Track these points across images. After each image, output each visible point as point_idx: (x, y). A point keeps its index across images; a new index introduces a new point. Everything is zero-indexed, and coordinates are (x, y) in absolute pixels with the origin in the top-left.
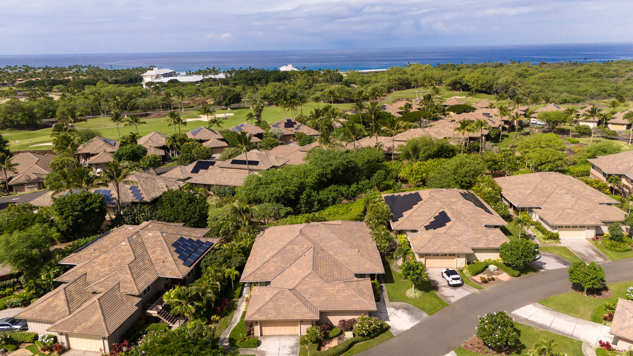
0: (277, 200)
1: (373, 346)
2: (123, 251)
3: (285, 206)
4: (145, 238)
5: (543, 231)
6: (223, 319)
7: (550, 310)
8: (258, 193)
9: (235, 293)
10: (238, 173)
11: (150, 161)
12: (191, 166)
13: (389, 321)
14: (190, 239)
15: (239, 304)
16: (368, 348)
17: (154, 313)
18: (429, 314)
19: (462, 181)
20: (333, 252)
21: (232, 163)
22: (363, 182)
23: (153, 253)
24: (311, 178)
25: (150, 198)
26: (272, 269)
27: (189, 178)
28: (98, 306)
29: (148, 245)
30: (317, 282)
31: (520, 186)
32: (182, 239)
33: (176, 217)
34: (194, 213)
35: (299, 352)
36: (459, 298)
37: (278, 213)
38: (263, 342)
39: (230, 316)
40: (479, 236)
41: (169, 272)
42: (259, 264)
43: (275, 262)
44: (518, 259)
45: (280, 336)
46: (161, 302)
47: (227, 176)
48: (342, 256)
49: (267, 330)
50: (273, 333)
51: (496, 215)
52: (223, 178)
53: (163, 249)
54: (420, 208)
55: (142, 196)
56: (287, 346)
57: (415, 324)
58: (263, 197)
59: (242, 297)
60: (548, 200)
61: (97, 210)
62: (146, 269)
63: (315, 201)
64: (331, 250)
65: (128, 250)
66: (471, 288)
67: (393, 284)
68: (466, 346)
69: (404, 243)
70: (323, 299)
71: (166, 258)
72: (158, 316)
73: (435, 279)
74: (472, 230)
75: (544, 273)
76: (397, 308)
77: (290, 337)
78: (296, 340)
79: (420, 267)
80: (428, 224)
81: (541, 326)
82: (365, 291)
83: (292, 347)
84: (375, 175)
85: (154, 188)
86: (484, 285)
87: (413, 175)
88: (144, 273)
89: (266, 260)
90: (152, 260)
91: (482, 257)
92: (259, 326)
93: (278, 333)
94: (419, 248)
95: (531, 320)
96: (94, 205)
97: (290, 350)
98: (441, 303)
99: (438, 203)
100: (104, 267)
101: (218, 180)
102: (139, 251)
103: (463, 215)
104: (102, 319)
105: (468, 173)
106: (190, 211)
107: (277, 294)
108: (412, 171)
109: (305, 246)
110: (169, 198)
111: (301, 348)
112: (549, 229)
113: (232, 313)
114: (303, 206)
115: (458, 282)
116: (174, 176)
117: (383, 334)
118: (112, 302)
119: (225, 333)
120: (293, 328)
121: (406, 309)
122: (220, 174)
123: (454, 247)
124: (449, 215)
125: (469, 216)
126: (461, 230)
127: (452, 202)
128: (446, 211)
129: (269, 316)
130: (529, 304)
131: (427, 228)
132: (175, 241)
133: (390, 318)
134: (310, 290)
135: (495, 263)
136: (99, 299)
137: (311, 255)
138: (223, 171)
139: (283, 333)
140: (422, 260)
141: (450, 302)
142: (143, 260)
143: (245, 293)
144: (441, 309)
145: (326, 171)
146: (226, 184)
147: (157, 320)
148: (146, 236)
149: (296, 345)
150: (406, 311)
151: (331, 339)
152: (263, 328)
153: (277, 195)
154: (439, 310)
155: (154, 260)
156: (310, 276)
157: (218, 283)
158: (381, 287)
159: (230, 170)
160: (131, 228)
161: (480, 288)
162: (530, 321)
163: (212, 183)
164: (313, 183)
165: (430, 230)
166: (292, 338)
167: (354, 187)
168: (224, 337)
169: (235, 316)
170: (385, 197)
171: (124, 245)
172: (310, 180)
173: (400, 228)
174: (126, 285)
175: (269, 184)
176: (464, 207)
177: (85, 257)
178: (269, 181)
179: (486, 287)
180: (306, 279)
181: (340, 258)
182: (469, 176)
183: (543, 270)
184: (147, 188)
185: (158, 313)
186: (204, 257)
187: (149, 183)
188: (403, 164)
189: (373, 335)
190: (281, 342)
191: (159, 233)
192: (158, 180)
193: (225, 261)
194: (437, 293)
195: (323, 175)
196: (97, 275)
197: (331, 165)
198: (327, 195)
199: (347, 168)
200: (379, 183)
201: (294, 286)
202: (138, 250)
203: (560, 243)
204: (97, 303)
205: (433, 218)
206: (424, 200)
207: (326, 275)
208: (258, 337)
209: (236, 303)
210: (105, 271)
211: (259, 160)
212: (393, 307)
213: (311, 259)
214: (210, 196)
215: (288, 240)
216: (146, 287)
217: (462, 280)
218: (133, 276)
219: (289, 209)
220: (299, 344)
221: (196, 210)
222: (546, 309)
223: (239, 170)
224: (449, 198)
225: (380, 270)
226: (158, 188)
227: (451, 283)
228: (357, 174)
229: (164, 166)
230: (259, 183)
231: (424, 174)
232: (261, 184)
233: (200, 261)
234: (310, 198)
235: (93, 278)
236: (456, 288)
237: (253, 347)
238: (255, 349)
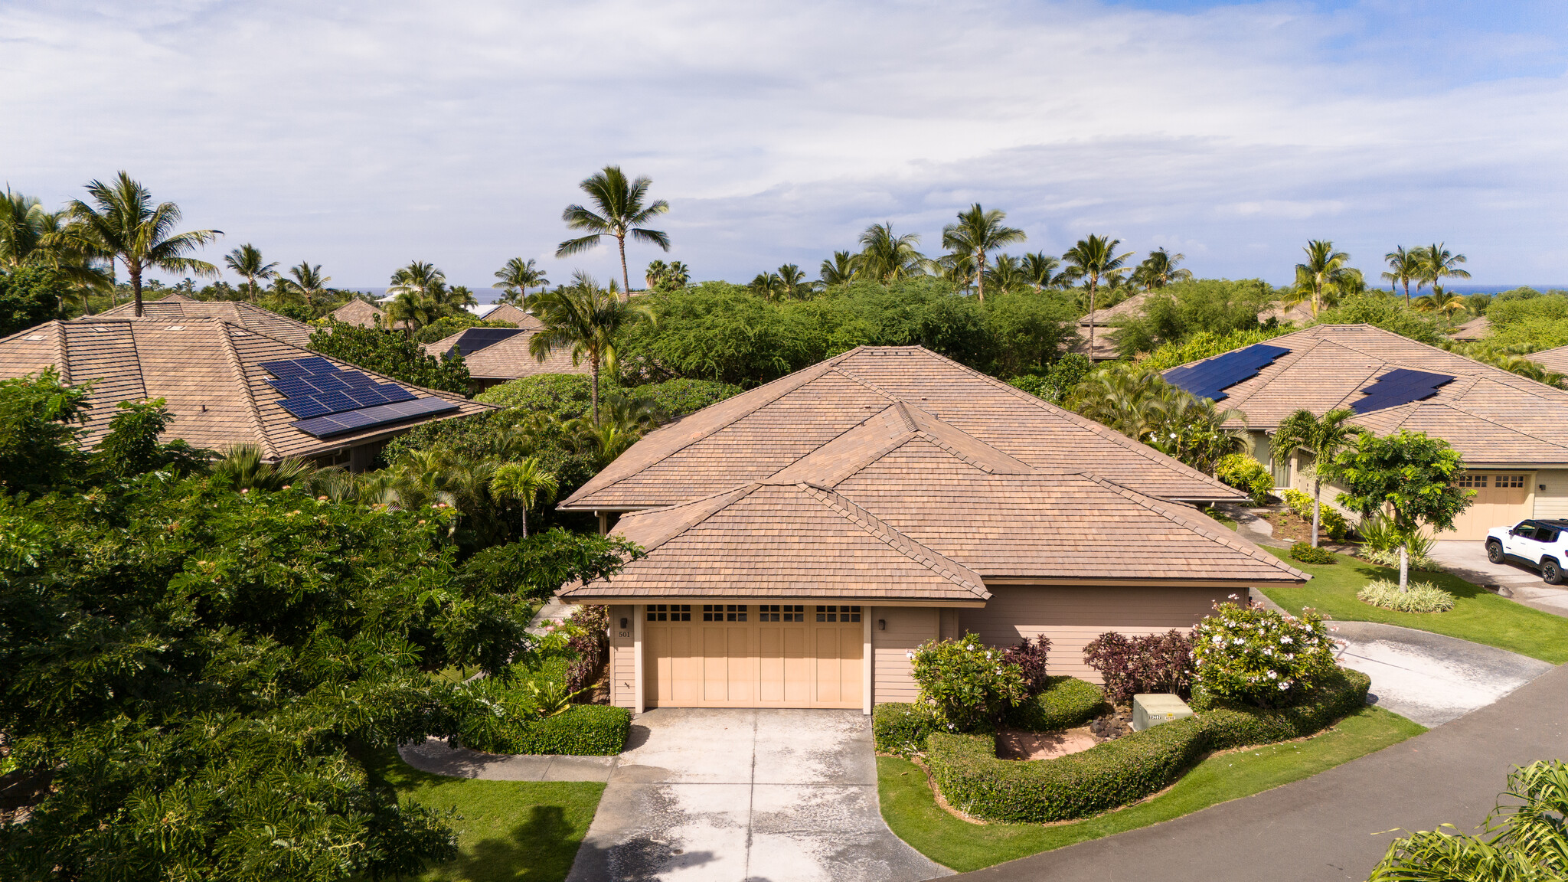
1: (1329, 765)
4: (151, 341)
16: (1309, 772)
18: (1552, 661)
20: (987, 432)
23: (166, 385)
26: (713, 471)
29: (153, 359)
35: (873, 776)
38: (656, 731)
41: (215, 443)
43: (726, 447)
45: (757, 710)
49: (685, 676)
50: (716, 695)
53: (216, 372)
56: (800, 751)
57: (1507, 688)
64: (976, 424)
70: (991, 532)
71: (219, 401)
73: (1461, 568)
76: (1356, 639)
77: (813, 719)
78: (851, 730)
83: (830, 758)
92: (638, 645)
93: (742, 695)
97: (822, 767)
99: (1359, 359)
107: (742, 496)
109: (862, 402)
111: (884, 762)
117: (1352, 719)
120: (829, 667)
123: (1519, 447)
128: (1414, 367)
129: (701, 578)
131: (1362, 407)
132: (283, 360)
139: (772, 696)
148: (157, 334)
149: (855, 749)
150: (1408, 648)
151: (1055, 728)
152: (664, 664)
157: (446, 497)
166: (827, 721)
189: (1307, 711)
190: (760, 736)
194: (1518, 601)
199: (964, 331)
201: (828, 484)
202: (95, 366)
206: (1295, 354)
207: (980, 460)
208: (628, 714)
220: (872, 745)
237: (596, 751)
238: (608, 760)
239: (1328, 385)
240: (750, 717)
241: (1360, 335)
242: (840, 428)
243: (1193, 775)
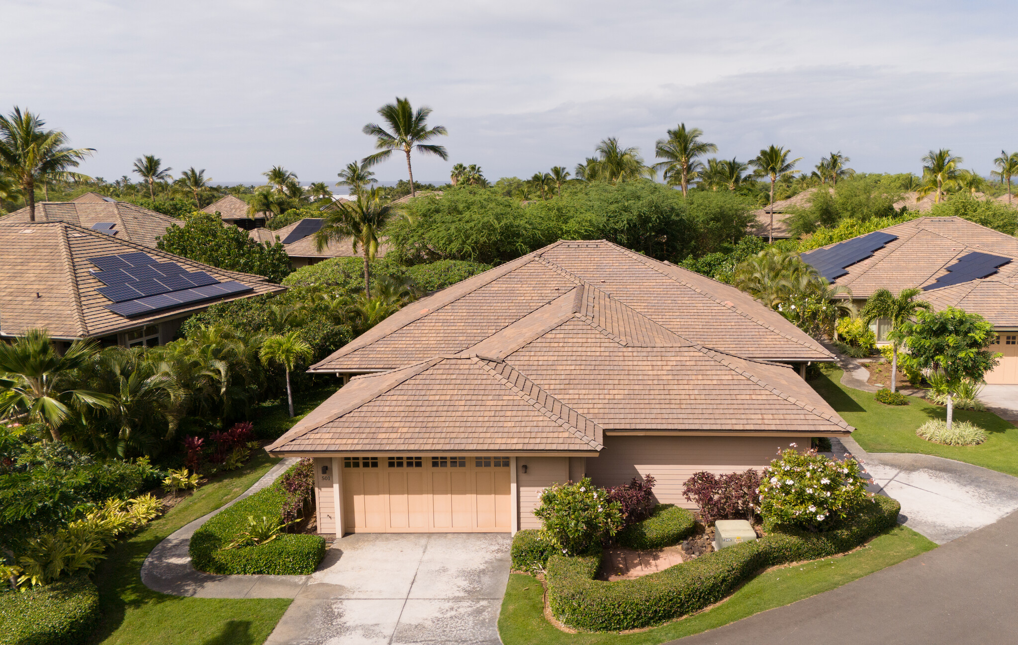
1: (855, 577)
16: (836, 584)
26: (432, 340)
35: (503, 591)
38: (347, 553)
43: (445, 321)
45: (430, 535)
49: (375, 509)
50: (399, 523)
54: (898, 253)
56: (453, 571)
70: (618, 393)
76: (906, 469)
77: (471, 542)
78: (498, 551)
83: (475, 576)
92: (336, 487)
93: (420, 523)
97: (464, 584)
99: (948, 242)
101: (343, 248)
109: (552, 284)
111: (514, 579)
117: (883, 537)
120: (486, 500)
121: (945, 471)
129: (381, 435)
133: (890, 493)
134: (567, 368)
139: (442, 523)
149: (493, 568)
150: (944, 475)
151: (655, 547)
152: (357, 499)
156: (566, 327)
157: (221, 366)
163: (327, 255)
166: (482, 543)
169: (265, 479)
180: (548, 336)
189: (844, 533)
190: (426, 557)
205: (942, 270)
206: (903, 240)
208: (331, 537)
212: (886, 464)
213: (573, 300)
220: (509, 564)
225: (818, 350)
237: (294, 572)
238: (300, 579)
239: (922, 264)
240: (423, 541)
241: (951, 225)
242: (534, 305)
243: (747, 588)
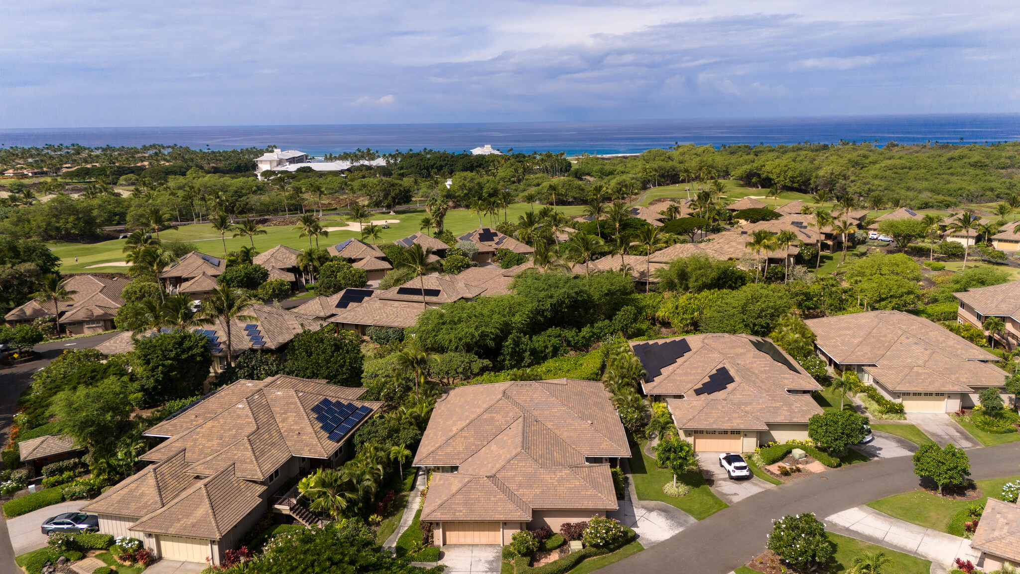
0: (469, 348)
1: (614, 562)
2: (239, 417)
3: (480, 358)
4: (272, 400)
5: (879, 400)
6: (387, 520)
7: (885, 516)
8: (439, 337)
9: (405, 484)
10: (409, 307)
11: (273, 288)
12: (337, 297)
13: (638, 527)
14: (338, 402)
15: (410, 499)
16: (607, 565)
17: (284, 509)
18: (699, 519)
19: (754, 325)
20: (553, 425)
21: (398, 293)
22: (600, 324)
23: (283, 421)
24: (521, 316)
25: (275, 343)
26: (461, 448)
27: (333, 315)
28: (205, 494)
29: (276, 409)
30: (528, 466)
31: (845, 332)
32: (326, 402)
33: (315, 371)
34: (342, 366)
35: (500, 568)
36: (745, 497)
37: (470, 368)
38: (446, 553)
39: (397, 517)
40: (778, 404)
41: (307, 449)
42: (441, 440)
43: (465, 437)
44: (837, 440)
45: (473, 545)
46: (296, 494)
47: (391, 313)
48: (567, 431)
49: (453, 537)
50: (462, 541)
51: (805, 375)
52: (385, 315)
53: (298, 415)
54: (688, 363)
55: (263, 340)
56: (483, 561)
57: (677, 532)
58: (446, 343)
59: (415, 490)
60: (889, 353)
61: (198, 359)
62: (273, 444)
63: (526, 351)
64: (550, 421)
65: (247, 416)
66: (764, 483)
67: (644, 475)
68: (753, 566)
69: (663, 415)
70: (538, 491)
71: (302, 429)
72: (291, 514)
73: (708, 469)
74: (767, 395)
75: (878, 462)
76: (650, 510)
77: (487, 548)
78: (497, 552)
79: (685, 447)
80: (699, 386)
81: (870, 538)
82: (601, 481)
83: (490, 562)
84: (620, 313)
85: (281, 328)
86: (784, 479)
87: (678, 313)
88: (270, 450)
89: (451, 434)
90: (282, 431)
91: (782, 437)
92: (441, 530)
93: (469, 541)
94: (685, 421)
95: (855, 530)
96: (195, 351)
97: (488, 566)
98: (716, 503)
99: (716, 355)
100: (212, 440)
101: (378, 318)
102: (263, 418)
103: (754, 373)
104: (211, 514)
105: (764, 311)
106: (335, 363)
107: (468, 482)
108: (677, 308)
109: (511, 414)
110: (305, 344)
111: (504, 564)
112: (888, 397)
113: (401, 513)
114: (508, 357)
115: (744, 473)
116: (310, 312)
117: (628, 546)
118: (225, 490)
119: (390, 541)
120: (492, 533)
121: (664, 511)
122: (380, 309)
123: (738, 421)
124: (732, 373)
125: (764, 376)
126: (749, 395)
127: (737, 355)
128: (728, 367)
129: (457, 514)
130: (853, 507)
131: (698, 392)
132: (316, 404)
133: (639, 524)
134: (519, 479)
135: (802, 446)
136: (206, 485)
137: (520, 428)
138: (386, 305)
139: (476, 541)
140: (690, 440)
141: (731, 502)
142: (268, 431)
143: (419, 485)
144: (716, 512)
145: (543, 305)
146: (389, 324)
147: (289, 520)
148: (273, 396)
149: (496, 559)
150: (663, 514)
151: (549, 551)
152: (448, 533)
153: (468, 340)
154: (714, 513)
155: (285, 431)
156: (519, 457)
157: (380, 467)
158: (626, 479)
159: (396, 304)
160: (250, 384)
161: (778, 483)
162: (853, 531)
163: (368, 323)
164: (523, 324)
165: (702, 396)
166: (491, 549)
167: (586, 331)
168: (388, 546)
169: (404, 517)
170: (633, 347)
171: (240, 408)
172: (518, 319)
173: (656, 392)
174: (244, 466)
175: (455, 324)
176: (755, 362)
177: (182, 426)
178: (456, 319)
179: (787, 482)
180: (512, 462)
181: (564, 434)
182: (766, 316)
183: (876, 459)
184: (271, 328)
185: (291, 509)
186: (358, 429)
187: (274, 322)
188: (663, 298)
189: (612, 546)
190: (473, 555)
191: (292, 392)
192: (287, 317)
193: (390, 436)
194: (712, 489)
195: (539, 312)
196: (201, 451)
197: (551, 297)
198: (544, 342)
199: (576, 301)
200: (626, 325)
201: (494, 472)
202: (261, 415)
203: (905, 419)
204: (204, 491)
205: (707, 377)
206: (694, 350)
207: (542, 457)
208: (439, 547)
209: (407, 498)
210: (213, 445)
211: (440, 288)
212: (643, 507)
213: (520, 434)
214: (365, 343)
215: (485, 406)
216: (273, 470)
217: (750, 470)
218: (254, 453)
219: (486, 362)
220: (501, 558)
221: (345, 362)
222: (879, 514)
223: (409, 303)
224: (733, 347)
225: (625, 452)
226: (288, 329)
227: (733, 474)
228: (592, 311)
229: (294, 298)
230: (441, 321)
231: (696, 314)
232: (444, 323)
233: (353, 434)
234: (518, 346)
235: (195, 456)
236: (741, 482)
237: (432, 561)
238: (435, 564)
239: (699, 371)
240: (471, 548)
241: (722, 340)
242: (503, 427)
243: (577, 568)
